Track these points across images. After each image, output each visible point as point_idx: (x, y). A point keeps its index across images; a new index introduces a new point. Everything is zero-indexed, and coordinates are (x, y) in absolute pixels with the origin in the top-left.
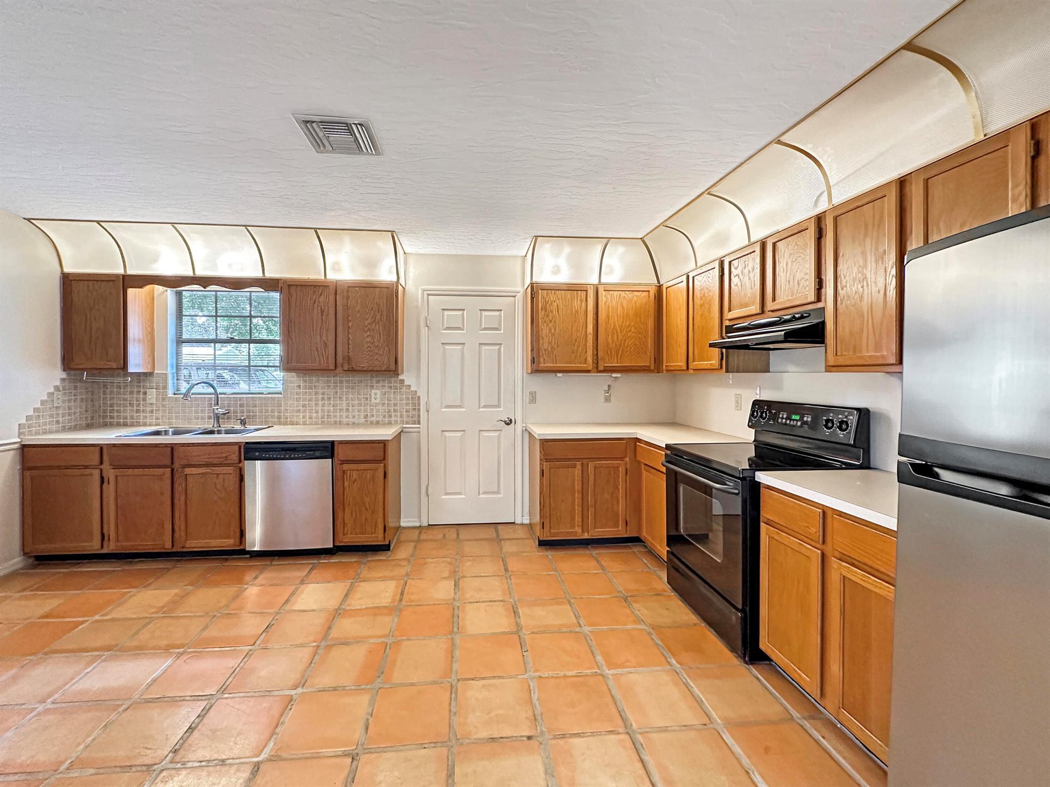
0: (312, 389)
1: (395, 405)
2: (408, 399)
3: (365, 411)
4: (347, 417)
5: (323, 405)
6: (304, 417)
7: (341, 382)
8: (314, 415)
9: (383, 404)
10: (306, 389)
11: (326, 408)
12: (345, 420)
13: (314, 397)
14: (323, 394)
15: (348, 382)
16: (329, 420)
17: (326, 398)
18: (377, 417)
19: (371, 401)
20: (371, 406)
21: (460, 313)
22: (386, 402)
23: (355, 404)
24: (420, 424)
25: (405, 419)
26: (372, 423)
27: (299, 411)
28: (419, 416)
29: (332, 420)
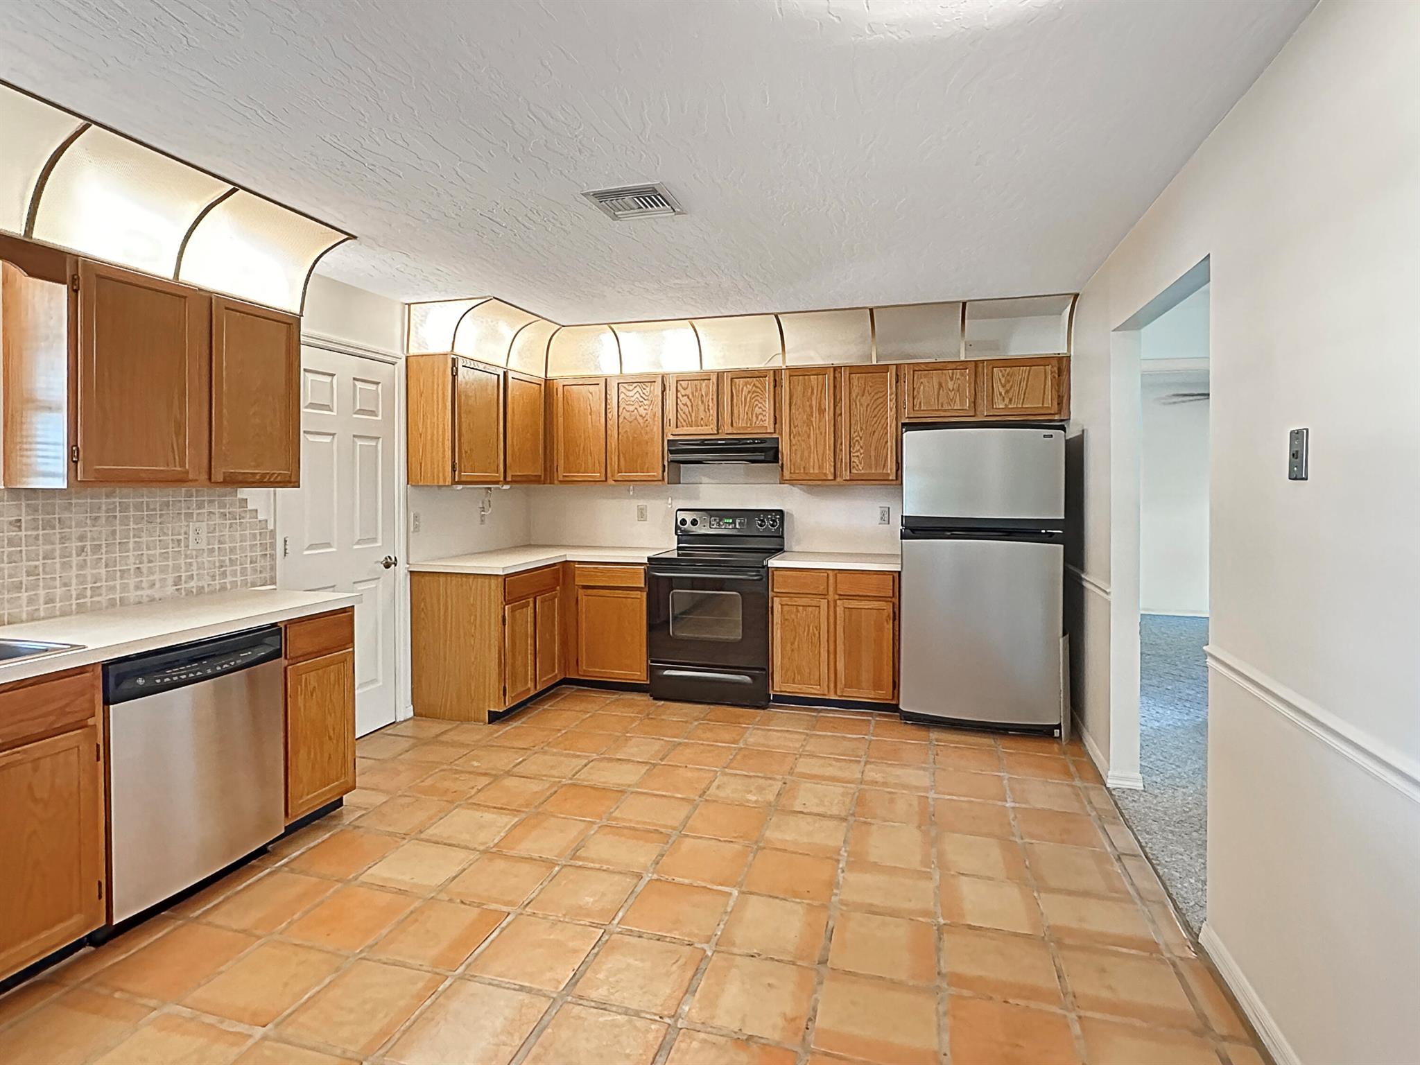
0: (54, 528)
1: (232, 550)
2: (254, 535)
3: (177, 568)
4: (137, 587)
5: (82, 566)
6: (31, 601)
7: (125, 508)
8: (59, 592)
9: (212, 551)
10: (36, 529)
11: (88, 572)
12: (132, 595)
13: (58, 546)
14: (82, 538)
15: (138, 507)
16: (96, 599)
17: (88, 549)
18: (199, 580)
19: (187, 546)
20: (186, 556)
21: (328, 379)
22: (216, 547)
23: (154, 555)
24: (274, 583)
25: (249, 578)
26: (189, 592)
27: (18, 587)
28: (273, 568)
29: (103, 599)
